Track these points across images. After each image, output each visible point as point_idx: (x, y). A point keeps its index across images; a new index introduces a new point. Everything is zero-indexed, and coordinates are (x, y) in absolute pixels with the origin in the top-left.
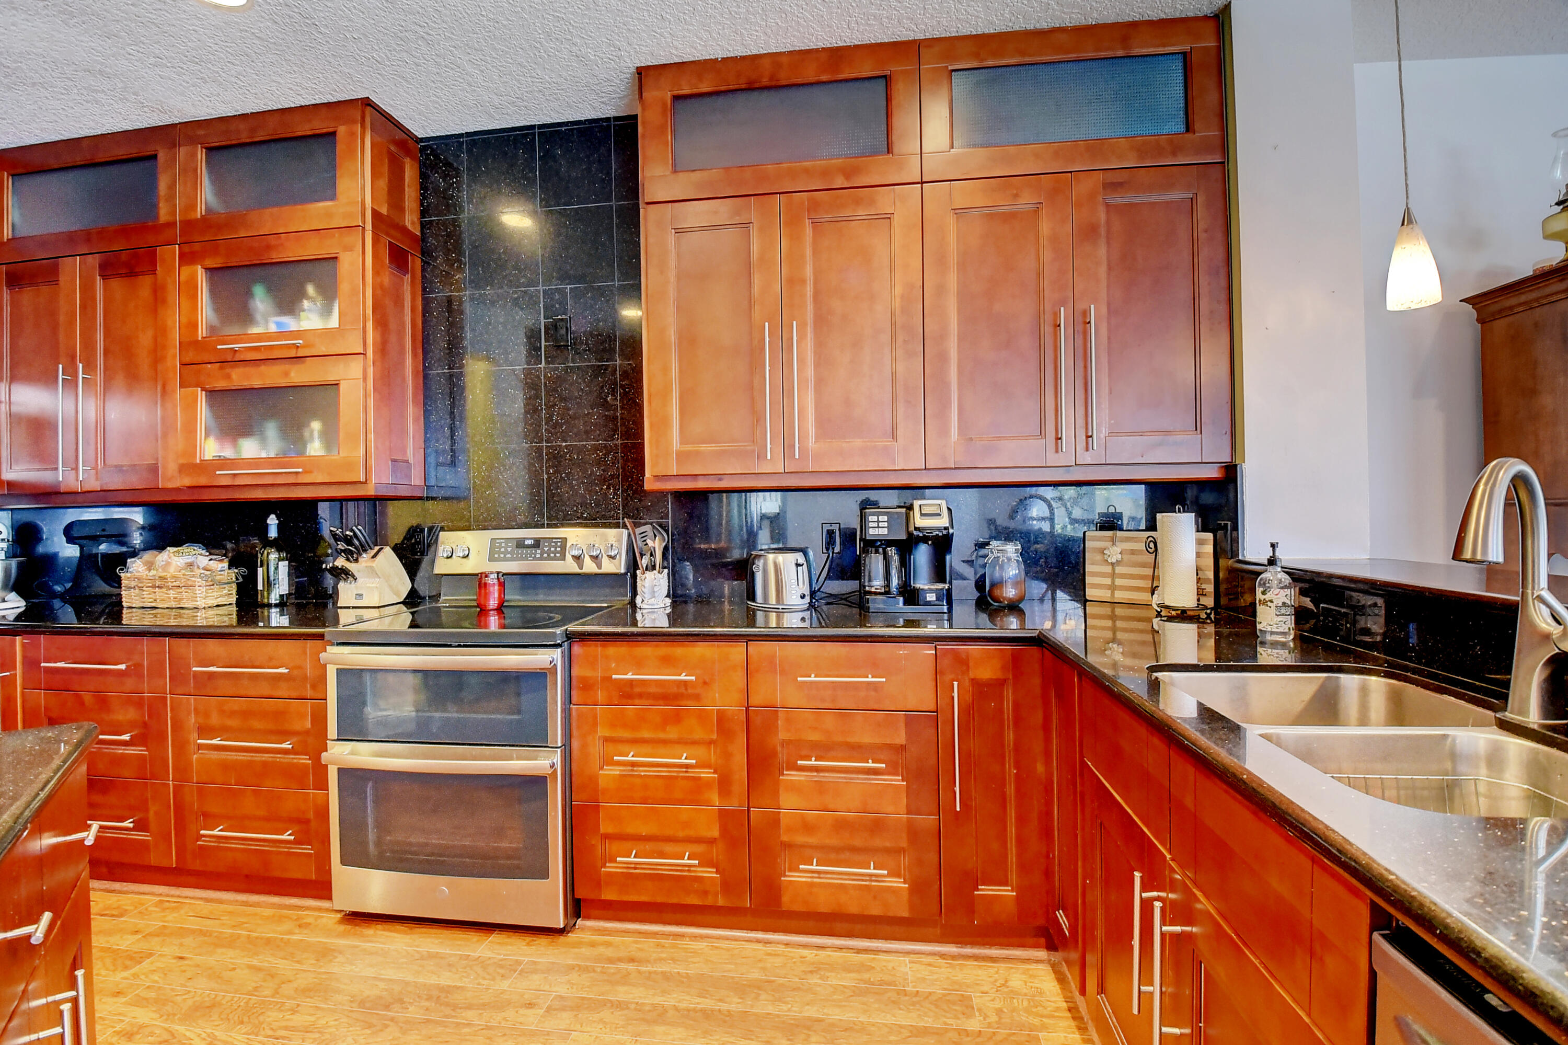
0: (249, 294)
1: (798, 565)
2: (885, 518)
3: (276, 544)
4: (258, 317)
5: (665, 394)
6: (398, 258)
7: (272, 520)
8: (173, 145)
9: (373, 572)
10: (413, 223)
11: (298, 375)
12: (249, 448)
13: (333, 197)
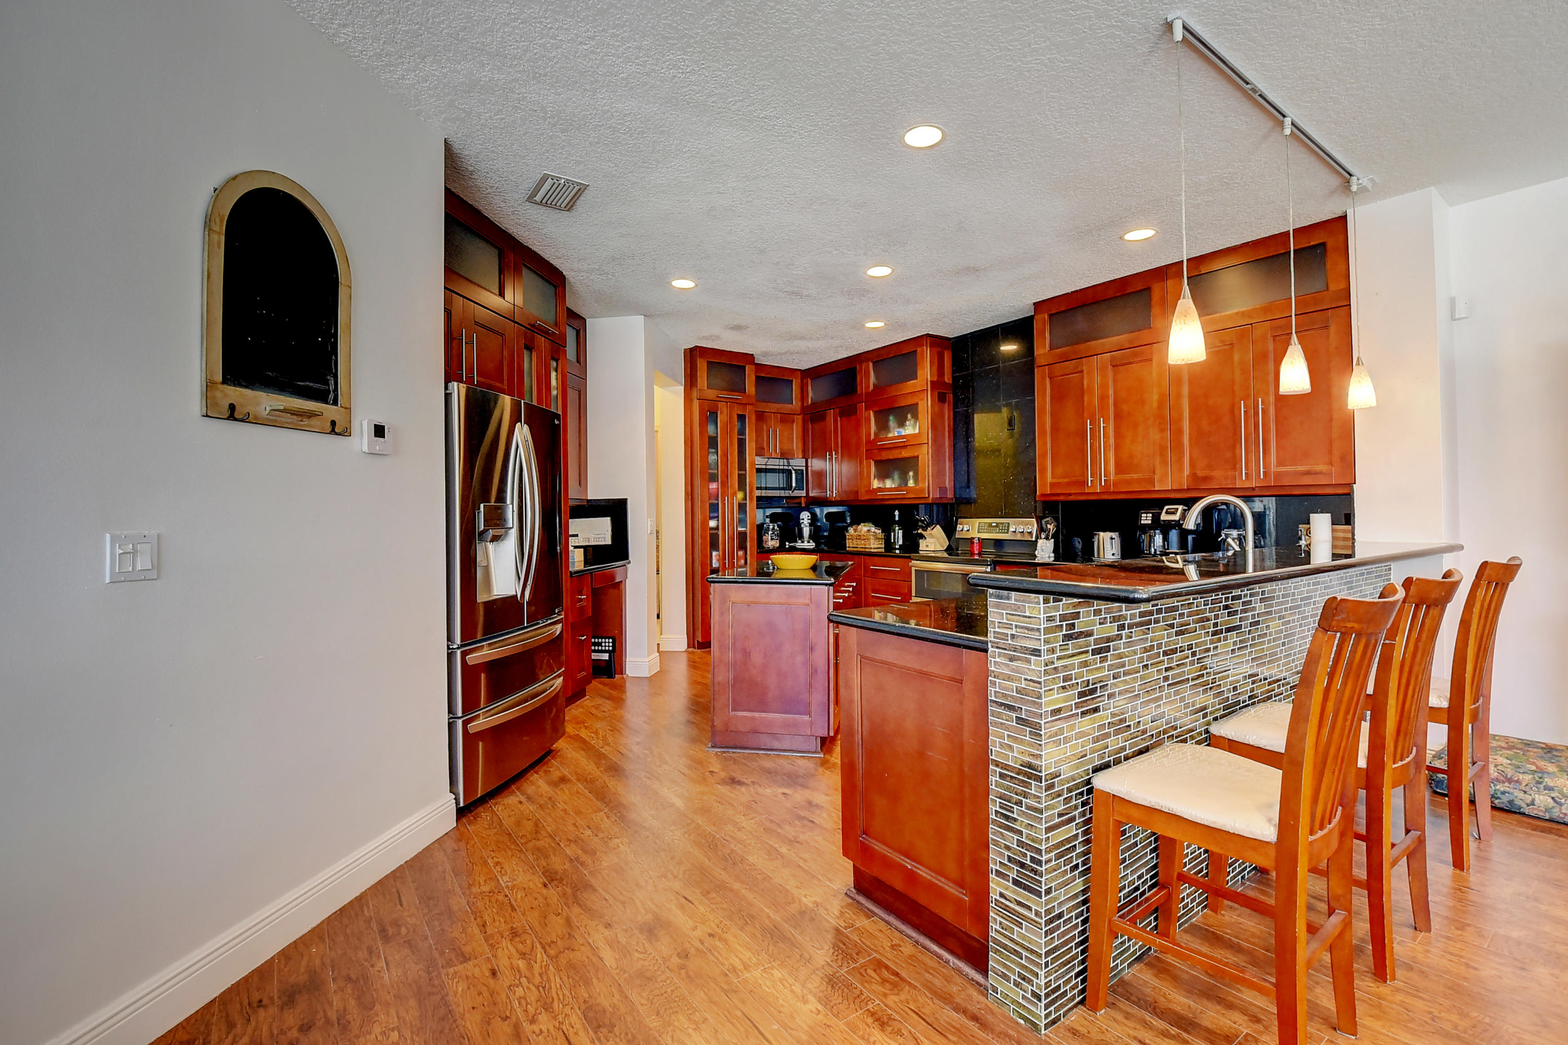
0: (888, 420)
1: (1112, 539)
2: (1151, 515)
3: (899, 523)
4: (891, 429)
5: (1044, 455)
6: (942, 398)
7: (897, 513)
8: (861, 363)
9: (932, 536)
10: (948, 379)
11: (905, 454)
12: (889, 484)
13: (916, 378)
